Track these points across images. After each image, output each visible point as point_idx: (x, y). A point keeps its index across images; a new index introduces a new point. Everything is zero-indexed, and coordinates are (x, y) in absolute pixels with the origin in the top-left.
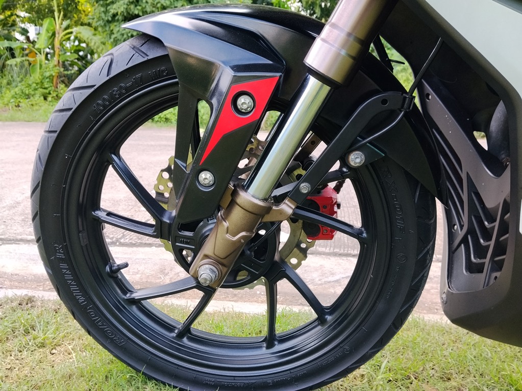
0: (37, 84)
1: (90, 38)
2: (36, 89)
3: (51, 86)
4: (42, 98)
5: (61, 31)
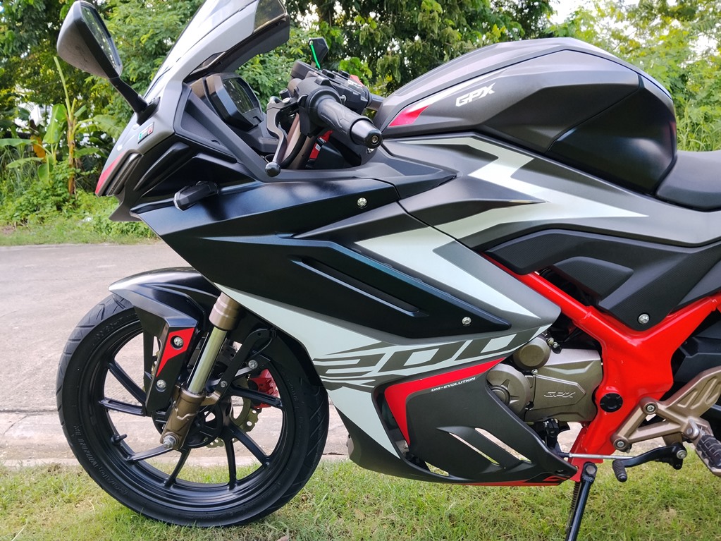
0: (47, 190)
2: (46, 198)
3: (66, 192)
4: (55, 208)
5: (75, 122)
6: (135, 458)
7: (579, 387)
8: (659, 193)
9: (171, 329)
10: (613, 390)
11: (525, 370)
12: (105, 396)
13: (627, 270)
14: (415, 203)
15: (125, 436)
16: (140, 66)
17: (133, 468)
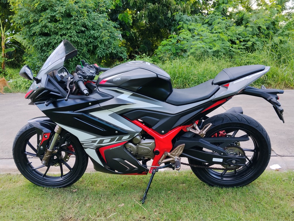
1: (22, 41)
5: (5, 37)
6: (34, 169)
7: (149, 149)
8: (166, 101)
9: (44, 133)
10: (158, 149)
11: (135, 144)
12: (26, 151)
13: (158, 120)
14: (103, 104)
15: (32, 163)
16: (34, 16)
17: (34, 171)
